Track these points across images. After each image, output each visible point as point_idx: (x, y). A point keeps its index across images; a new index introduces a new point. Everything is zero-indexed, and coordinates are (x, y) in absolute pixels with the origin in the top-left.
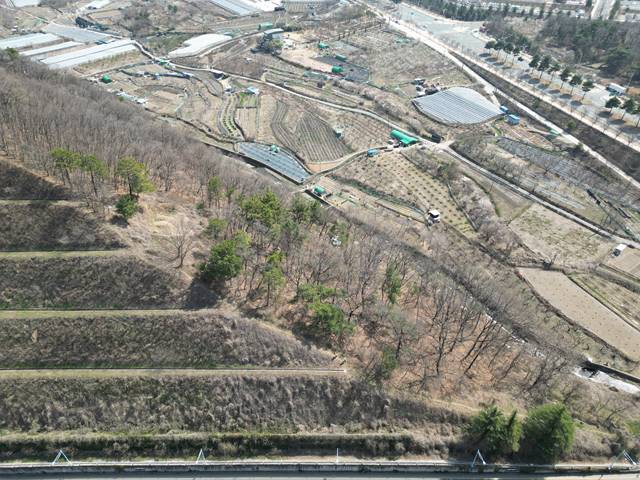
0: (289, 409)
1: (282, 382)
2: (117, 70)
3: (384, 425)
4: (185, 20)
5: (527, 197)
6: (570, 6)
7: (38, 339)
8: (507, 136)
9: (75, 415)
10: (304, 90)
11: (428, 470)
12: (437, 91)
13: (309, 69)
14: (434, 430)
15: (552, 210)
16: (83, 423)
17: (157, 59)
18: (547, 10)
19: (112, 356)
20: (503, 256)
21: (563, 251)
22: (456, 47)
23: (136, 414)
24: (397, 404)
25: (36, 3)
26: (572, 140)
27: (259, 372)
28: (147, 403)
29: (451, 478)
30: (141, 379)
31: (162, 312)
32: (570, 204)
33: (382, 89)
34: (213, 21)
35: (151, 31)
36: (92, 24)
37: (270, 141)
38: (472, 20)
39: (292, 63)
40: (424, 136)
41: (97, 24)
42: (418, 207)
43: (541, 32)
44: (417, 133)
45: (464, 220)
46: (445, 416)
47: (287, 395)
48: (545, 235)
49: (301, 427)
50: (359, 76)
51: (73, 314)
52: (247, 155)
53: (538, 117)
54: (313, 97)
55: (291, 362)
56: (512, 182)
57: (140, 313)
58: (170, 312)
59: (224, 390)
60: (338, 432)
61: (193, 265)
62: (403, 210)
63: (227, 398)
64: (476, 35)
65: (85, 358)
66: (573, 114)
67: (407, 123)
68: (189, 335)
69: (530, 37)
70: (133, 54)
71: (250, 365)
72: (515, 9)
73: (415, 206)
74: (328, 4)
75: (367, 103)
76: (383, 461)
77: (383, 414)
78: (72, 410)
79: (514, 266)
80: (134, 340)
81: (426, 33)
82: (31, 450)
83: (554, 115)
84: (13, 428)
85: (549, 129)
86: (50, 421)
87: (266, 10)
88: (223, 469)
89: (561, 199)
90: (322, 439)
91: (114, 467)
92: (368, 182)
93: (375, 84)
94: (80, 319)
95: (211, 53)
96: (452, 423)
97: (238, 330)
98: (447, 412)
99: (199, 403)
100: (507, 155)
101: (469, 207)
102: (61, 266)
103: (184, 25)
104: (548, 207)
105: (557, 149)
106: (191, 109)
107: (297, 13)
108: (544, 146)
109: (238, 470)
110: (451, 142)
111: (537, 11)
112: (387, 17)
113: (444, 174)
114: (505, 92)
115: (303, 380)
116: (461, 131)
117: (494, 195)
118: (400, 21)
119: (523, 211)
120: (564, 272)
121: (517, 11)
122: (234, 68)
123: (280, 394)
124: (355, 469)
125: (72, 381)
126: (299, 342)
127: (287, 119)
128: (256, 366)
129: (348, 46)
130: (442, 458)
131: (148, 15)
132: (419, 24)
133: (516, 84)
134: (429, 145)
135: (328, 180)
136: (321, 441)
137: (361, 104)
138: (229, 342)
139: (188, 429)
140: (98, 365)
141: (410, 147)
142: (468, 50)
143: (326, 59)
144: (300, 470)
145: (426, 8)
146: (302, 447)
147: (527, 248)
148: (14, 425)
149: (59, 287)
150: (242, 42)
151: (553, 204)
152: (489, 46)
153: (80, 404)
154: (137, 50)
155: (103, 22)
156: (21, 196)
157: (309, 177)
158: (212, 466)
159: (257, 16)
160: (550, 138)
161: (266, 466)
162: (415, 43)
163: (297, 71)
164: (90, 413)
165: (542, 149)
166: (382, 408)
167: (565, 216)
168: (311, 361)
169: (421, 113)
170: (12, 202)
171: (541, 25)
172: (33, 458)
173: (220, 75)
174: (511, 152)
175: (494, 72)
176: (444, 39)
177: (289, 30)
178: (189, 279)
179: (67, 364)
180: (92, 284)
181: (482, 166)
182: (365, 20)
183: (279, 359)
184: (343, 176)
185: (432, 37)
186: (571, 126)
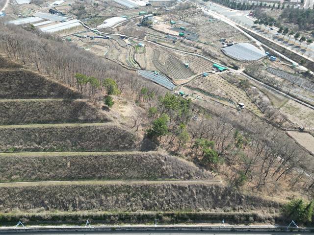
0: (194, 200)
1: (191, 187)
2: (73, 35)
3: (241, 208)
4: (103, 10)
5: (285, 97)
6: (293, 3)
7: (70, 166)
8: (270, 66)
9: (90, 203)
10: (166, 44)
11: (266, 230)
12: (232, 45)
13: (167, 34)
14: (266, 211)
15: (299, 103)
16: (94, 207)
17: (92, 29)
18: (281, 5)
19: (107, 174)
20: (278, 126)
21: (308, 123)
22: (239, 23)
23: (120, 202)
24: (247, 198)
25: (28, 2)
26: (304, 69)
27: (179, 182)
28: (125, 197)
29: (277, 234)
30: (122, 185)
31: (131, 153)
32: (308, 100)
33: (205, 43)
34: (116, 11)
35: (87, 16)
36: (57, 12)
37: (153, 70)
38: (244, 10)
39: (159, 31)
40: (229, 67)
41: (60, 12)
42: (232, 102)
43: (280, 16)
44: (226, 65)
45: (256, 108)
46: (271, 204)
47: (193, 193)
48: (298, 115)
49: (201, 209)
50: (193, 37)
51: (87, 154)
52: (143, 76)
53: (285, 57)
54: (171, 48)
55: (194, 178)
56: (277, 89)
57: (120, 153)
58: (134, 153)
59: (162, 191)
60: (220, 211)
61: (143, 130)
62: (225, 103)
63: (164, 194)
64: (248, 17)
65: (94, 175)
66: (303, 56)
67: (220, 60)
68: (144, 164)
69: (275, 18)
70: (80, 27)
71: (174, 179)
72: (265, 4)
73: (231, 101)
74: (172, 2)
75: (199, 51)
76: (243, 226)
77: (240, 203)
78: (89, 200)
79: (285, 130)
80: (118, 166)
81: (223, 16)
82: (71, 220)
83: (293, 56)
84: (60, 209)
85: (291, 63)
86: (78, 206)
87: (142, 5)
88: (164, 229)
89: (303, 97)
90: (212, 215)
91: (111, 228)
92: (205, 89)
93: (201, 41)
94: (91, 156)
95: (118, 26)
96: (275, 208)
97: (167, 161)
98: (272, 202)
99: (150, 197)
100: (273, 76)
101: (258, 101)
102: (80, 130)
103: (103, 13)
104: (297, 101)
105: (297, 73)
106: (112, 54)
107: (157, 7)
108: (290, 71)
109: (171, 230)
110: (243, 69)
111: (276, 5)
112: (203, 8)
113: (243, 85)
114: (267, 45)
115: (201, 186)
116: (247, 64)
117: (269, 95)
118: (209, 11)
119: (285, 103)
120: (310, 133)
121: (267, 6)
122: (130, 34)
123: (190, 193)
124: (229, 230)
125: (89, 186)
126: (198, 168)
127: (160, 59)
128: (176, 179)
129: (185, 23)
130: (271, 224)
131: (84, 8)
132: (219, 12)
133: (272, 41)
134: (233, 71)
135: (185, 88)
136: (212, 216)
137: (196, 51)
138: (164, 167)
139: (145, 210)
140: (100, 178)
141: (224, 72)
142: (246, 24)
143: (175, 29)
144: (202, 230)
145: (221, 4)
146: (202, 219)
147: (290, 122)
148: (60, 208)
149: (80, 140)
150: (132, 21)
151: (299, 100)
152: (255, 23)
153: (92, 197)
154: (81, 25)
155: (62, 11)
156: (59, 96)
157: (175, 87)
158: (159, 228)
159: (138, 8)
160: (292, 67)
161: (185, 228)
162: (218, 21)
163: (161, 35)
164: (97, 202)
165: (289, 73)
166: (241, 200)
167: (306, 106)
168: (204, 177)
169: (226, 56)
170: (54, 99)
171: (280, 12)
172: (71, 224)
173: (124, 37)
174: (274, 74)
175: (260, 35)
176: (233, 19)
177: (155, 15)
178: (142, 136)
179: (85, 178)
180: (96, 139)
181: (261, 81)
182: (192, 10)
183: (188, 176)
184: (192, 86)
185: (226, 18)
186: (302, 62)
